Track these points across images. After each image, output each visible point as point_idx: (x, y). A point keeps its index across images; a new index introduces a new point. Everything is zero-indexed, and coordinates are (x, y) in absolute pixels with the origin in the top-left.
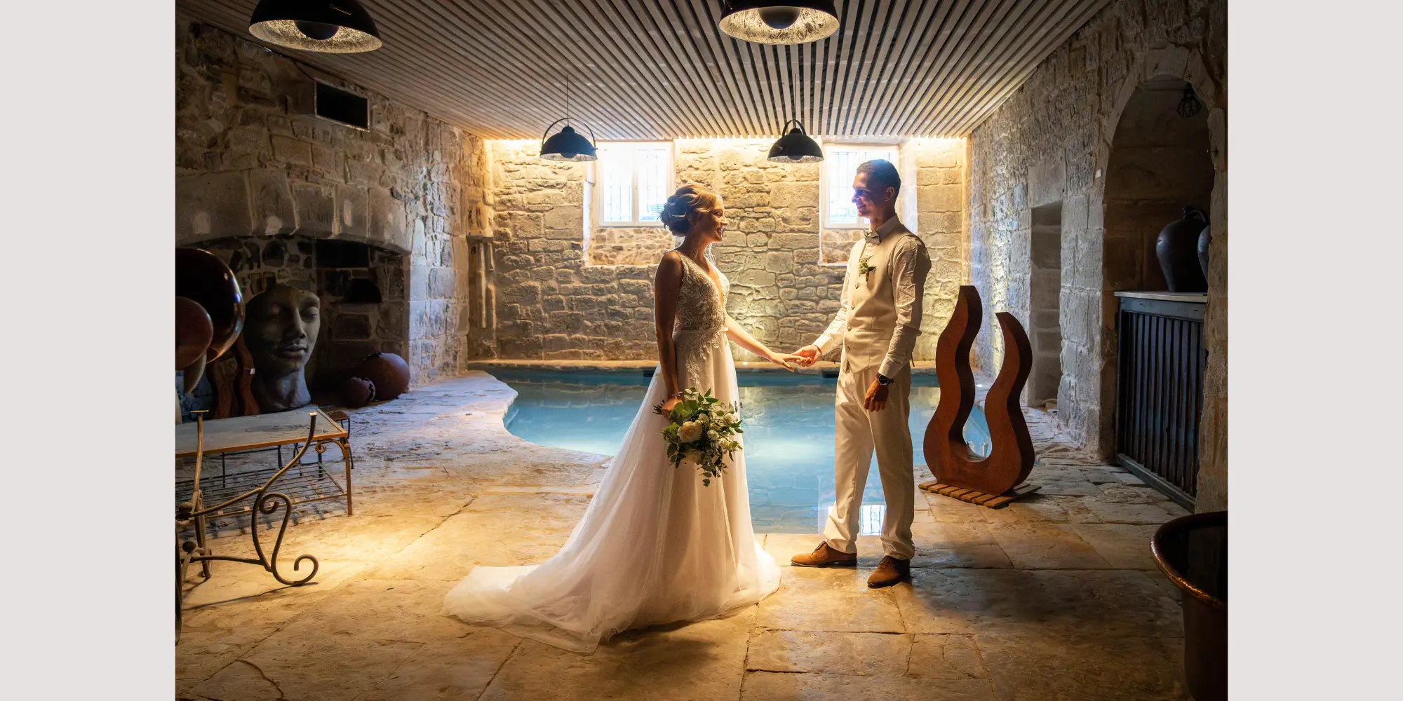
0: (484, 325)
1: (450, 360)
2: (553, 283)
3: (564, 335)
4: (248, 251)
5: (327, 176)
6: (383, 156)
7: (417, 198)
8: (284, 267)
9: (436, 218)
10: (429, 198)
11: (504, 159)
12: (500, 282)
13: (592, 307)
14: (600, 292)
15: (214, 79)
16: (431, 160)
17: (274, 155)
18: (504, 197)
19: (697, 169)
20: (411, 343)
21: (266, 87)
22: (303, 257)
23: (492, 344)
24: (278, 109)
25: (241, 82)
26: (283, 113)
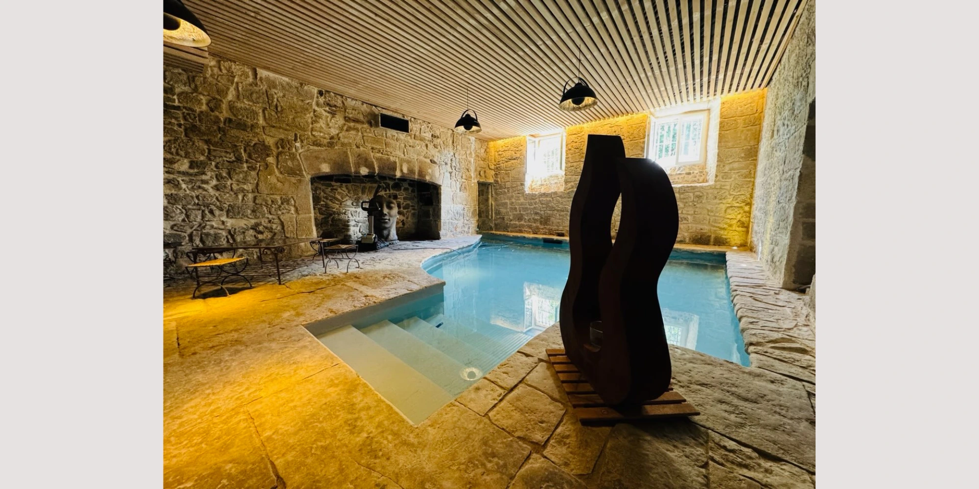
0: (490, 218)
1: (466, 229)
2: (513, 200)
3: (517, 222)
4: (384, 185)
5: (394, 153)
6: (427, 146)
7: (446, 164)
8: (402, 191)
9: (457, 173)
10: (454, 164)
11: (498, 150)
12: (496, 200)
13: (528, 211)
14: (530, 204)
15: (333, 114)
16: (455, 149)
17: (364, 143)
18: (498, 166)
19: (576, 142)
20: (442, 221)
21: (361, 117)
22: (410, 189)
23: (493, 225)
24: (366, 126)
25: (347, 114)
26: (369, 127)
